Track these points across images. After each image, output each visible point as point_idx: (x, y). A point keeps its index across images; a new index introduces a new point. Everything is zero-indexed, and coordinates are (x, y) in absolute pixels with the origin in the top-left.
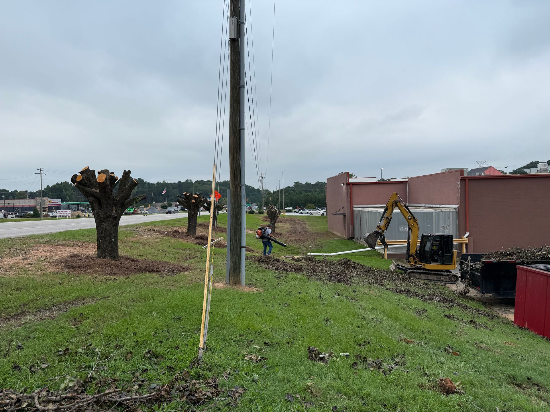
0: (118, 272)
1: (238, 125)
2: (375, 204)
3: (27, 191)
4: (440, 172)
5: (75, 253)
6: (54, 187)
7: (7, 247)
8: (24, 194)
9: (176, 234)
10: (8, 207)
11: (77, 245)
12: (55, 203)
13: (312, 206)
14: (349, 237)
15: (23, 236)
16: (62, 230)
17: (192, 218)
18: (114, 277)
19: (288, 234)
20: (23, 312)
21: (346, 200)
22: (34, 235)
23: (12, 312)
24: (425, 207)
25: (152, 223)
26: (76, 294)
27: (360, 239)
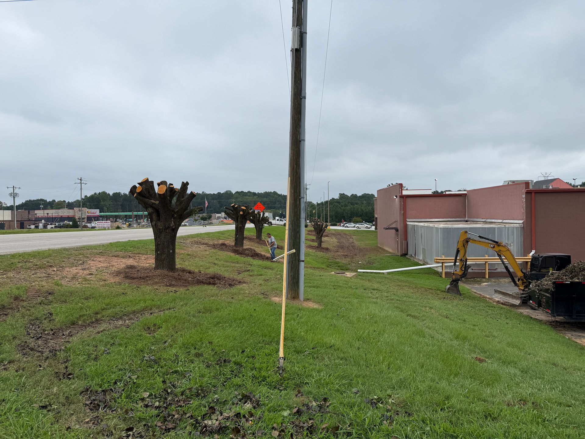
0: (176, 284)
1: (299, 137)
2: (431, 218)
3: (64, 201)
4: (501, 185)
5: (130, 264)
6: (92, 197)
7: (64, 257)
8: (62, 204)
9: (224, 247)
10: (47, 217)
11: (130, 256)
12: (93, 213)
13: (359, 219)
14: (402, 253)
15: (77, 246)
16: (112, 241)
17: (240, 230)
18: (174, 289)
19: (335, 248)
20: (97, 320)
21: (398, 213)
22: (87, 246)
23: (88, 320)
24: (485, 222)
25: (198, 235)
26: (142, 305)
27: (414, 256)
